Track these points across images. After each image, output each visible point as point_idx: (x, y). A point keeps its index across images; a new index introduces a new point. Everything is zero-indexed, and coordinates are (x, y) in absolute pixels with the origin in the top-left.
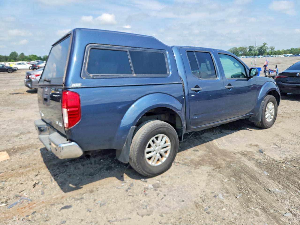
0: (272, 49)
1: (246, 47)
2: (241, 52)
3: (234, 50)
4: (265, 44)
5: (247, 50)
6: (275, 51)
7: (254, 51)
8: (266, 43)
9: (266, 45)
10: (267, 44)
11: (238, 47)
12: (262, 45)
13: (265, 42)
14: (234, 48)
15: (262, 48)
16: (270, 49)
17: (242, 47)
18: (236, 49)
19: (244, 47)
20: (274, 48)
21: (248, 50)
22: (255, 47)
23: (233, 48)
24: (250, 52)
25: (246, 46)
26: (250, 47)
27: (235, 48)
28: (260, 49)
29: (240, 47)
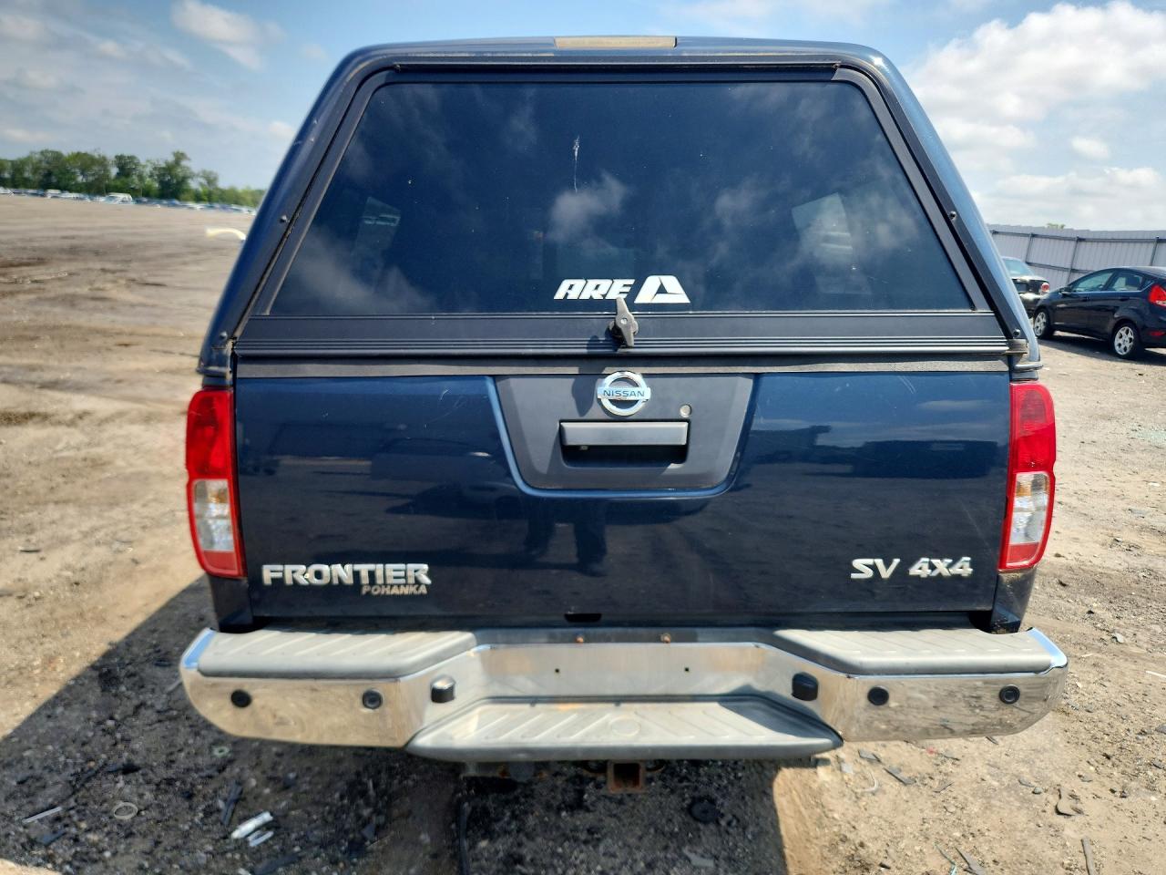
0: (211, 179)
1: (104, 159)
2: (82, 174)
3: (48, 163)
4: (179, 157)
5: (108, 171)
6: (223, 192)
7: (141, 178)
8: (182, 154)
9: (184, 163)
10: (189, 159)
11: (66, 151)
12: (171, 159)
13: (181, 151)
14: (47, 151)
15: (169, 169)
16: (203, 181)
17: (85, 154)
18: (58, 156)
19: (96, 155)
20: (215, 179)
21: (114, 171)
22: (143, 162)
23: (42, 153)
24: (123, 179)
25: (102, 153)
26: (120, 158)
27: (52, 152)
28: (164, 175)
29: (75, 151)
